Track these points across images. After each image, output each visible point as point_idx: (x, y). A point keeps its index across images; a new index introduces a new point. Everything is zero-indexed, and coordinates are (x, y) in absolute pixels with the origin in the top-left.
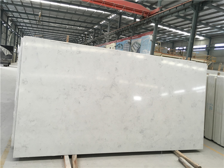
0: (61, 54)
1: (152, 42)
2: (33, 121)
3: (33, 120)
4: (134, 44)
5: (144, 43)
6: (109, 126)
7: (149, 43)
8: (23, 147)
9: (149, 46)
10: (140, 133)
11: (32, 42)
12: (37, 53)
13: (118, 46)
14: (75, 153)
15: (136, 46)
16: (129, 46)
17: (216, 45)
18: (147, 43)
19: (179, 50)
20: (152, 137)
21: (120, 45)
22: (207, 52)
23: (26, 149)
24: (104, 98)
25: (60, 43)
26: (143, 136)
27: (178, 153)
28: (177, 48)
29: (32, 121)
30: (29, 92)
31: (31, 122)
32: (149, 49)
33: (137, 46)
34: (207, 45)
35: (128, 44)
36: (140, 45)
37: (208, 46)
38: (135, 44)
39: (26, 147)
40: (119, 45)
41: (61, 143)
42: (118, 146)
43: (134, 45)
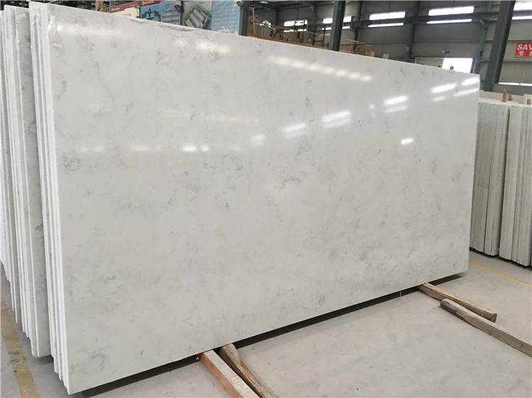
0: (167, 64)
1: (241, 9)
2: (113, 278)
3: (111, 277)
4: (192, 12)
5: (219, 11)
6: (299, 255)
7: (233, 10)
8: (93, 357)
9: (234, 18)
10: (362, 259)
11: (77, 24)
12: (98, 65)
13: (148, 15)
14: (228, 340)
15: (198, 19)
16: (179, 18)
17: (373, 17)
18: (226, 11)
19: (295, 27)
20: (383, 264)
21: (152, 15)
22: (353, 34)
23: (103, 362)
24: (283, 184)
25: (162, 26)
26: (367, 265)
27: (432, 290)
28: (287, 24)
29: (109, 278)
30: (89, 193)
31: (106, 282)
32: (233, 26)
33: (202, 18)
34: (352, 17)
35: (176, 13)
36: (210, 16)
37: (355, 20)
38: (195, 11)
39: (103, 356)
40: (150, 13)
41: (192, 325)
42: (320, 301)
43: (192, 16)
